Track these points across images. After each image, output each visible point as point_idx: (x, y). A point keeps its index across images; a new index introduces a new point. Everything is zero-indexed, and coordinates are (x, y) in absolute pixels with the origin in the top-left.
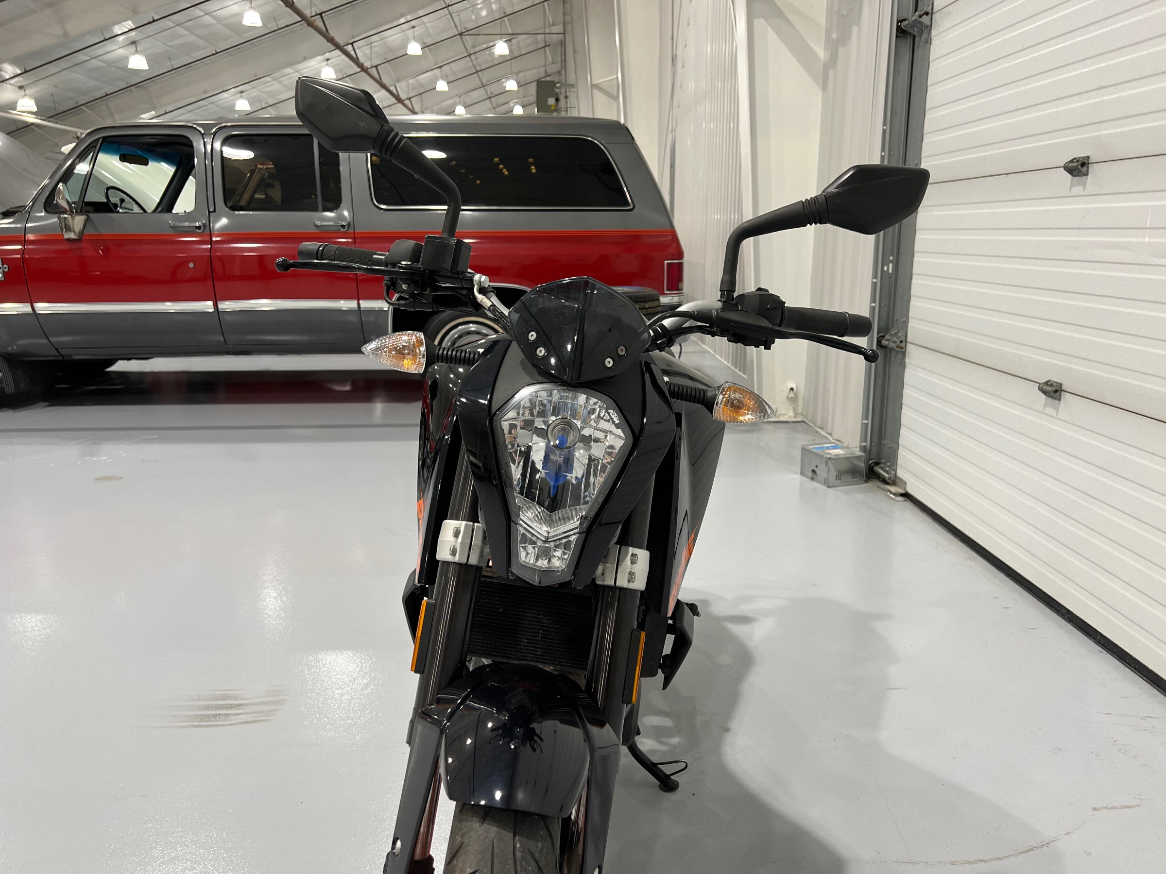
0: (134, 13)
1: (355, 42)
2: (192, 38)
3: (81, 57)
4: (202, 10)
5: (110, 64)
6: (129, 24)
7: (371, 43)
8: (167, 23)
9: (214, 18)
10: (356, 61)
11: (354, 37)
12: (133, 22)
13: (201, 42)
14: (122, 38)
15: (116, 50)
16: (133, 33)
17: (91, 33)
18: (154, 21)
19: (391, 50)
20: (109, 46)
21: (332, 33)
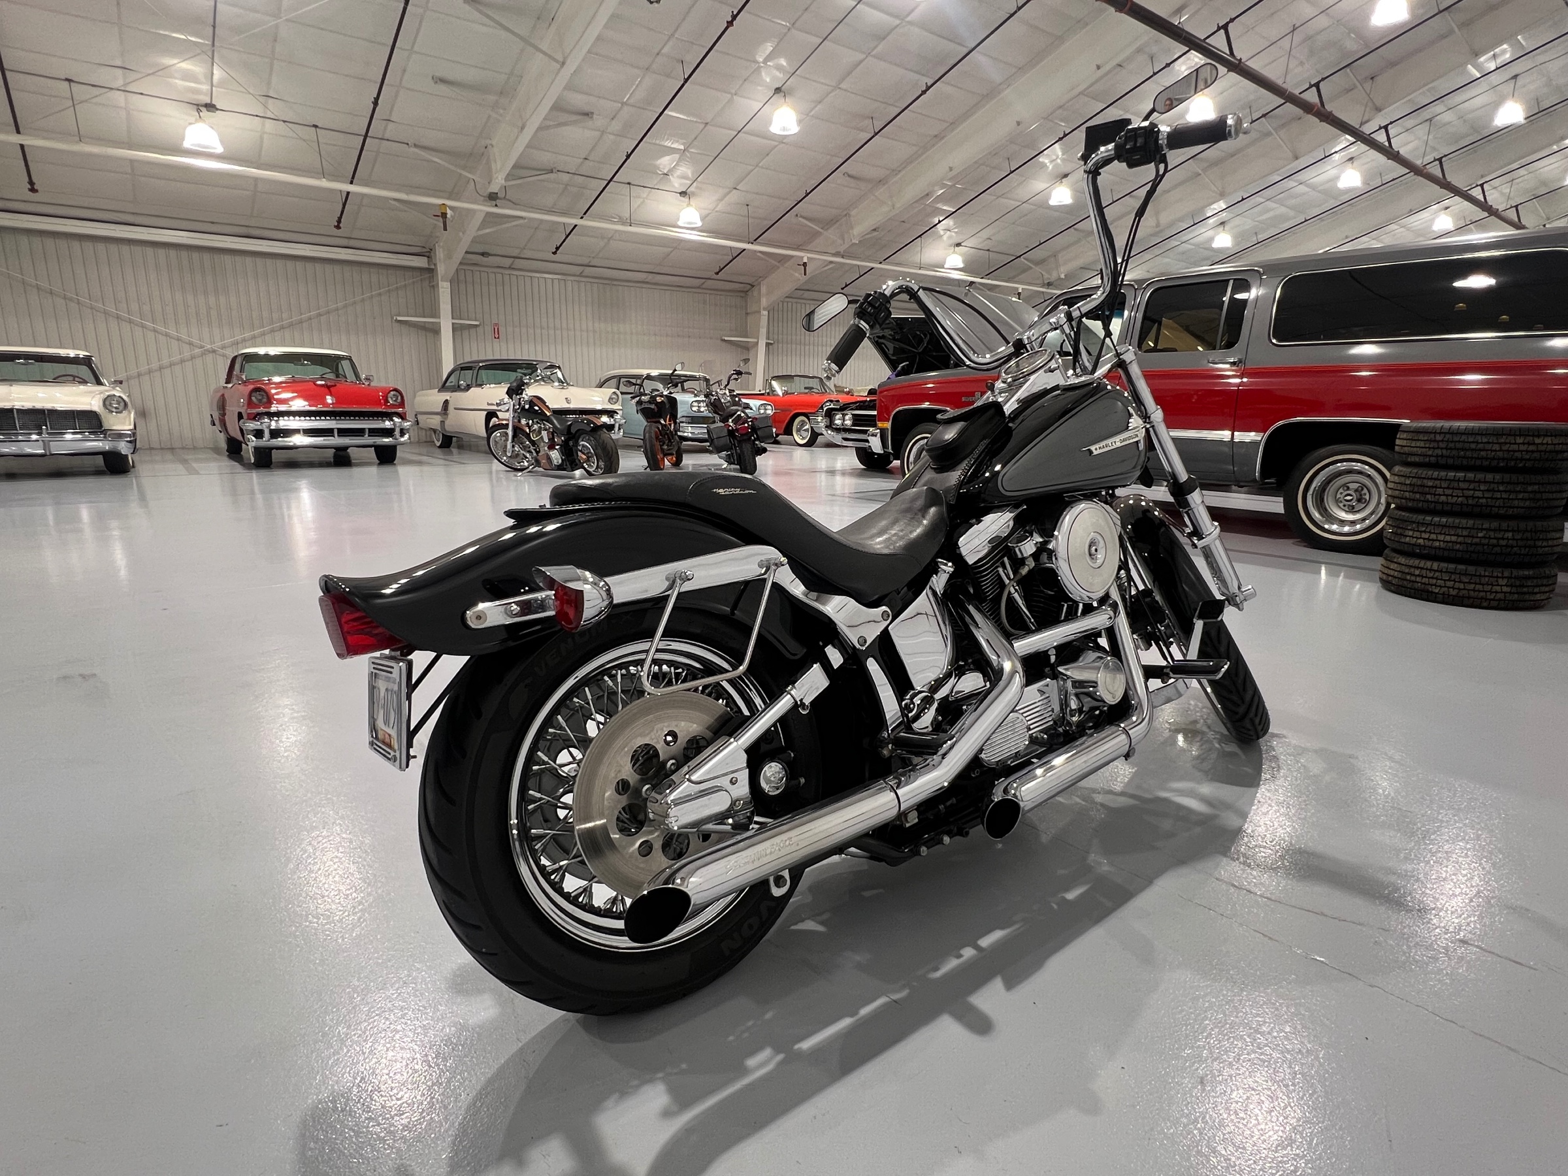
0: (1222, 195)
1: (1486, 182)
2: (1283, 210)
3: (1173, 243)
4: (1296, 181)
5: (1197, 245)
6: (1222, 205)
7: (1513, 180)
8: (1258, 199)
9: (1308, 186)
10: (1484, 206)
11: (1482, 177)
12: (1226, 202)
13: (1292, 213)
14: (1211, 221)
15: (1202, 233)
16: (1224, 214)
17: (1181, 220)
18: (1243, 199)
19: (1544, 183)
20: (1199, 229)
21: (1452, 178)
